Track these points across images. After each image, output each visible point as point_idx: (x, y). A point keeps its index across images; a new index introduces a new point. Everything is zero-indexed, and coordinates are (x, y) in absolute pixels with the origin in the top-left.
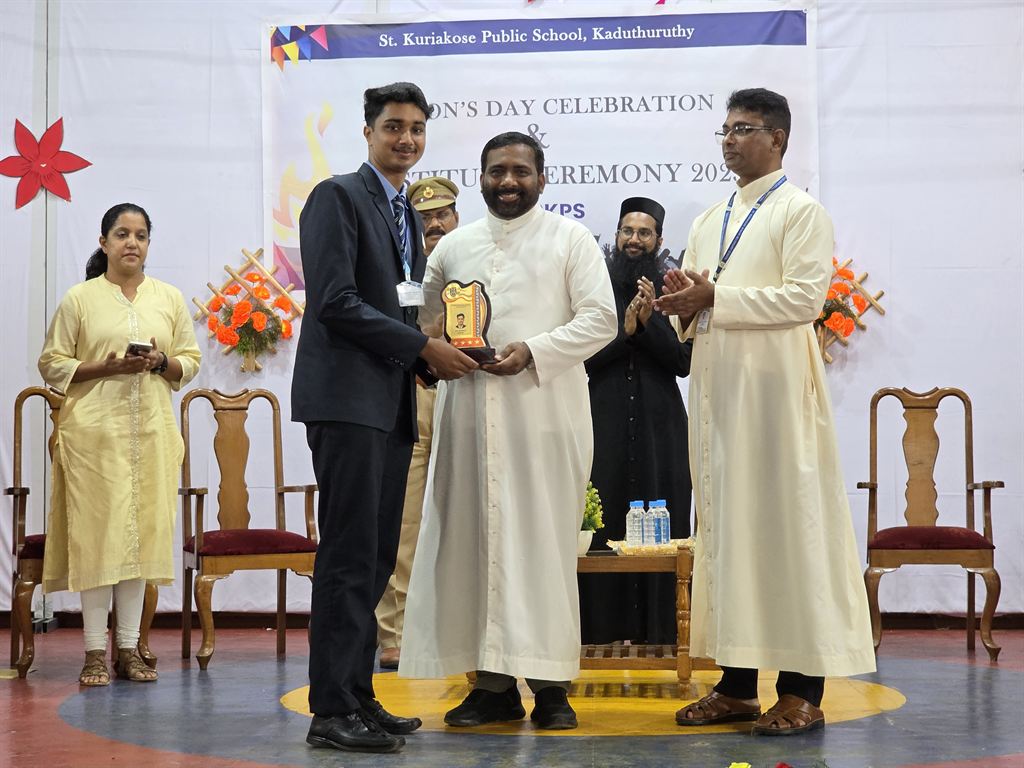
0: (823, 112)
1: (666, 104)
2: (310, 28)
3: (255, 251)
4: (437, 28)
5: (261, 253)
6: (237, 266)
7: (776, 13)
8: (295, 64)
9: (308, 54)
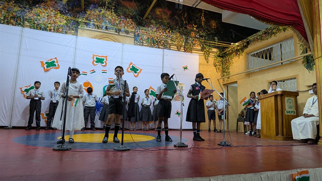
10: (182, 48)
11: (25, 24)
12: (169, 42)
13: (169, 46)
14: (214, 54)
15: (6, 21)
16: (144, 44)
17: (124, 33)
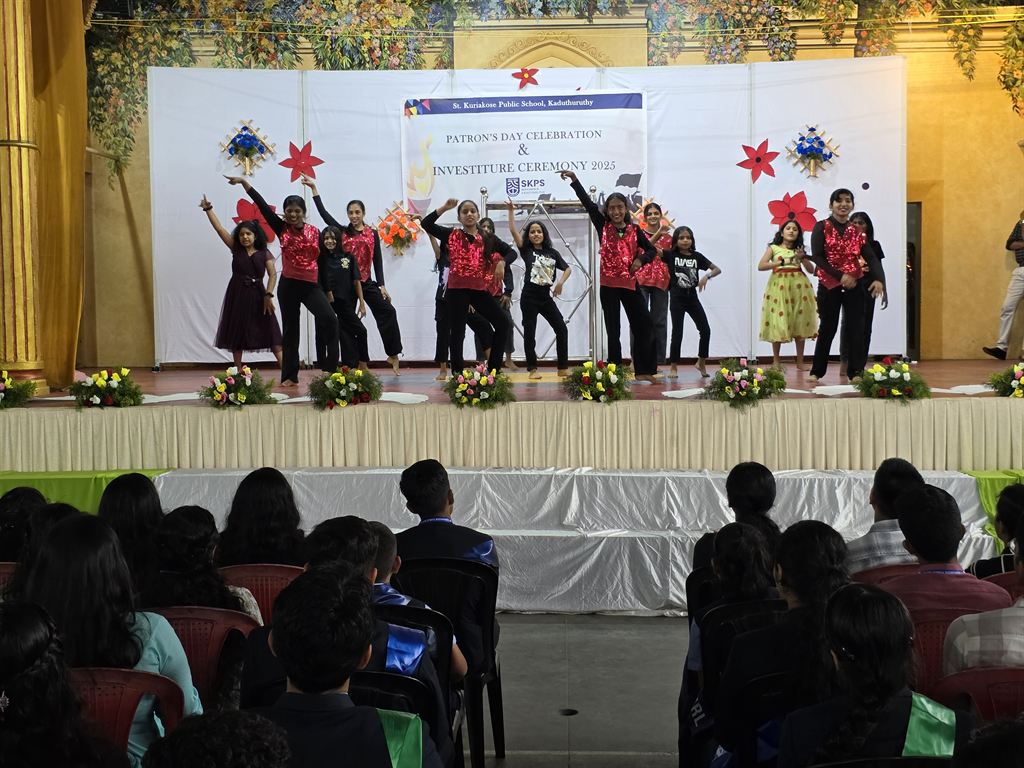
0: (649, 139)
1: (581, 135)
2: (422, 101)
3: (398, 202)
4: (479, 100)
5: (402, 202)
6: (391, 209)
7: (628, 95)
8: (415, 117)
9: (421, 111)
10: (850, 32)
11: (300, 46)
12: (790, 18)
13: (790, 32)
14: (1001, 34)
15: (249, 45)
16: (687, 44)
17: (610, 15)
